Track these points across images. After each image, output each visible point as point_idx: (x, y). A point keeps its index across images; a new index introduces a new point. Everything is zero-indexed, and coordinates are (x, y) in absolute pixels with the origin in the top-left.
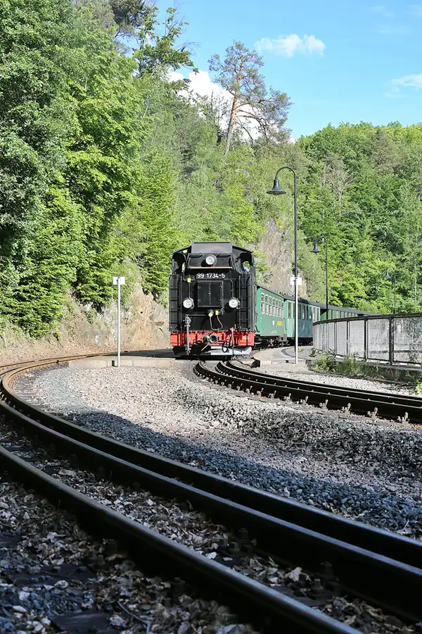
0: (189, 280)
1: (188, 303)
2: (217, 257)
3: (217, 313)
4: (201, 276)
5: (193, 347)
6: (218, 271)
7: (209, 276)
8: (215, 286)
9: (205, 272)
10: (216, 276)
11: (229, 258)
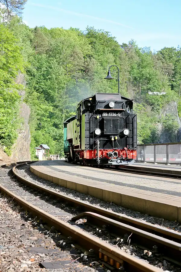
0: (98, 117)
1: (98, 132)
2: (115, 103)
3: (116, 138)
4: (105, 115)
5: (102, 160)
6: (116, 112)
7: (110, 115)
8: (114, 121)
9: (108, 112)
10: (115, 115)
11: (122, 103)
